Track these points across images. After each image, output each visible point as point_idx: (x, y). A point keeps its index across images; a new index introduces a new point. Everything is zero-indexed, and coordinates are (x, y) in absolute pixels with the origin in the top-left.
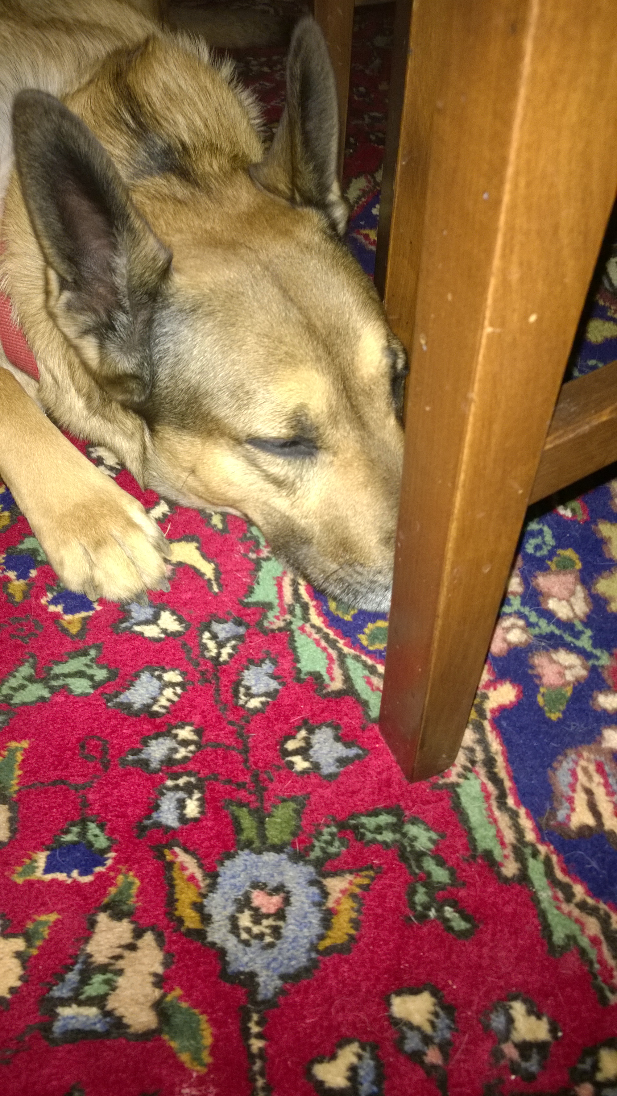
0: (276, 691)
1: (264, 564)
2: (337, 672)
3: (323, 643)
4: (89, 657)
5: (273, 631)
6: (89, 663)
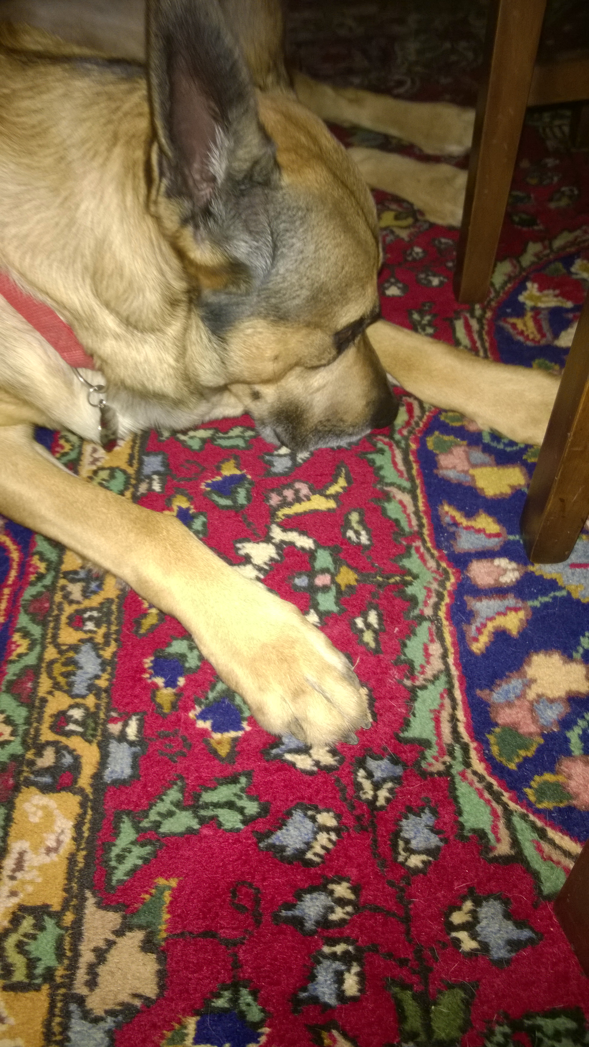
0: (438, 848)
1: (420, 693)
2: (503, 832)
3: (487, 795)
4: (239, 786)
5: (432, 774)
6: (239, 793)
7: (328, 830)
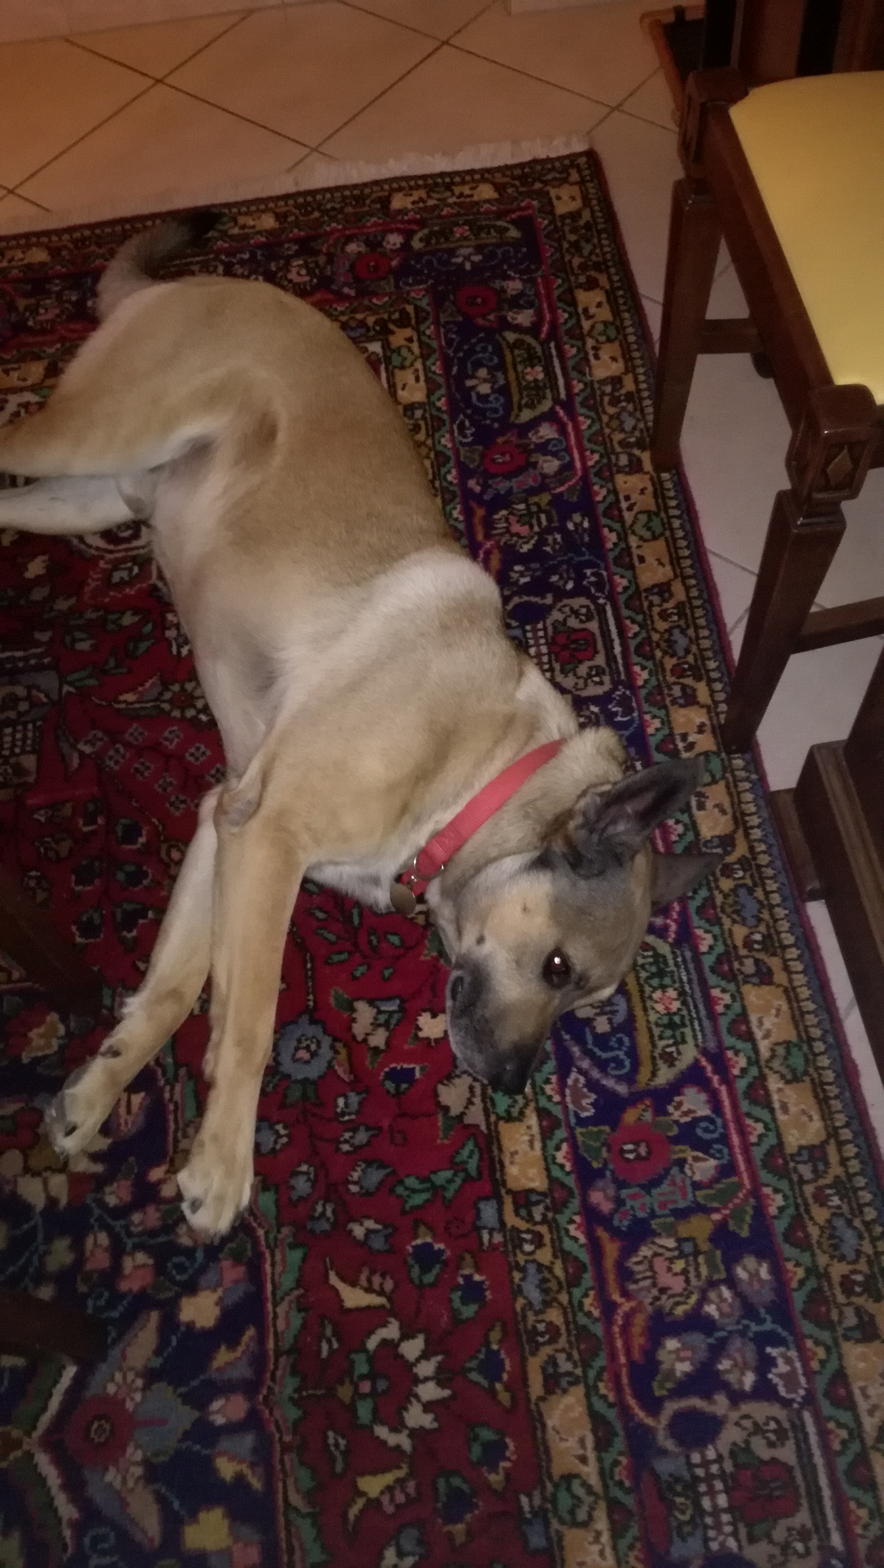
4: (410, 1204)
6: (409, 1200)
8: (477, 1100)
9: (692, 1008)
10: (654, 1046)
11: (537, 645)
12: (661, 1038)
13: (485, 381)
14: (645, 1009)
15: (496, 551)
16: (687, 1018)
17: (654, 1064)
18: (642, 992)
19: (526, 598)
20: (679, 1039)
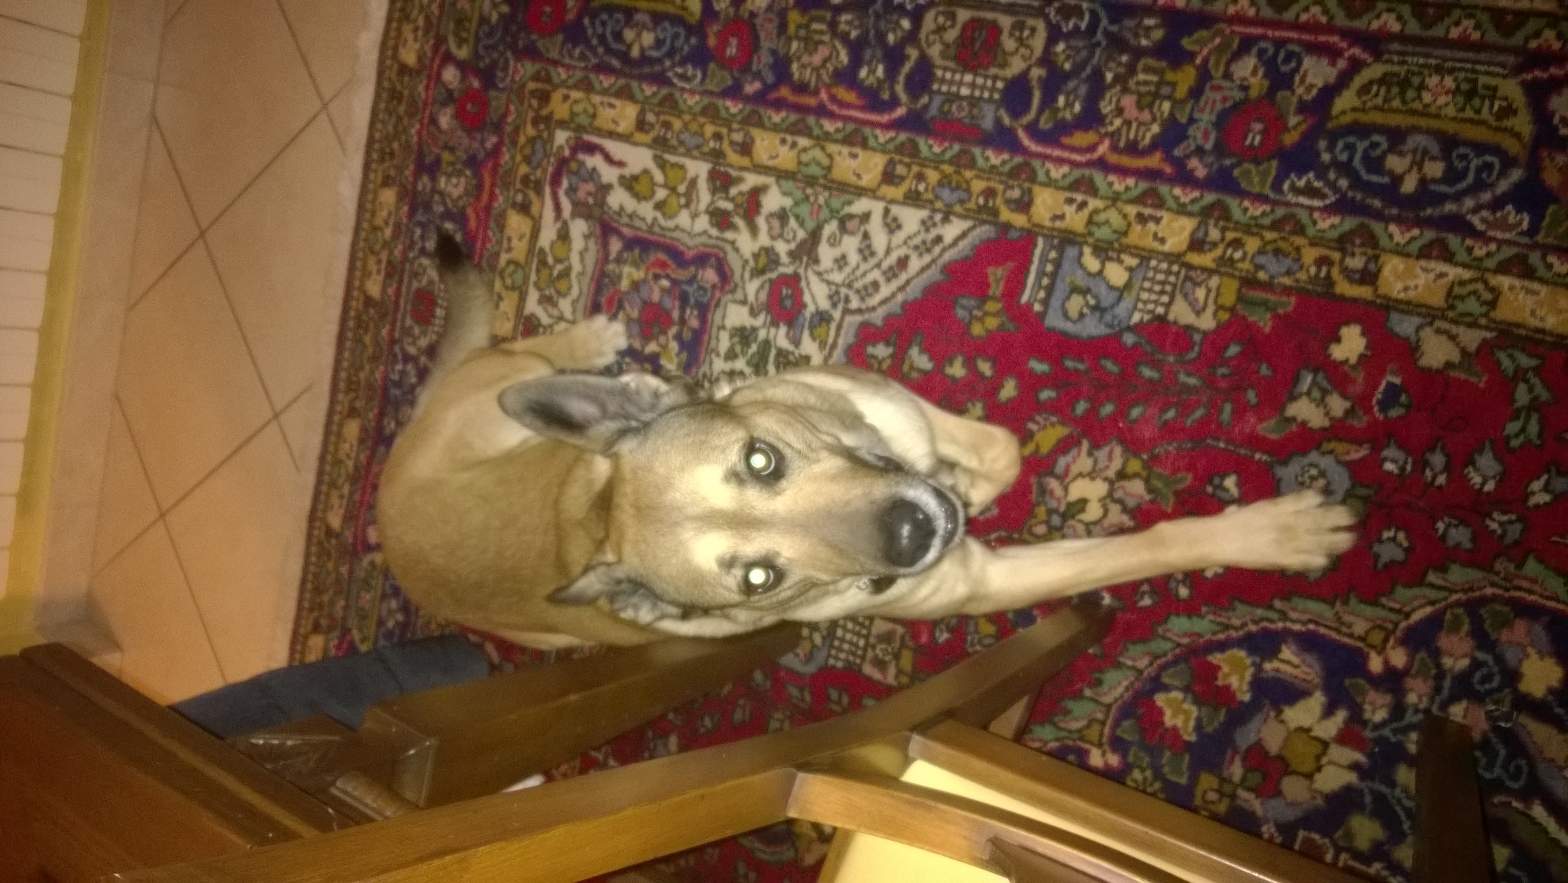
0: (1444, 542)
2: (1441, 583)
4: (1535, 439)
5: (1494, 560)
6: (1530, 438)
7: (1483, 484)
8: (1454, 329)
9: (1458, 65)
10: (1482, 123)
11: (961, 83)
12: (1478, 112)
13: (639, 35)
14: (1437, 116)
15: (834, 91)
16: (1469, 75)
17: (1505, 130)
18: (1414, 112)
19: (901, 78)
20: (1490, 93)
